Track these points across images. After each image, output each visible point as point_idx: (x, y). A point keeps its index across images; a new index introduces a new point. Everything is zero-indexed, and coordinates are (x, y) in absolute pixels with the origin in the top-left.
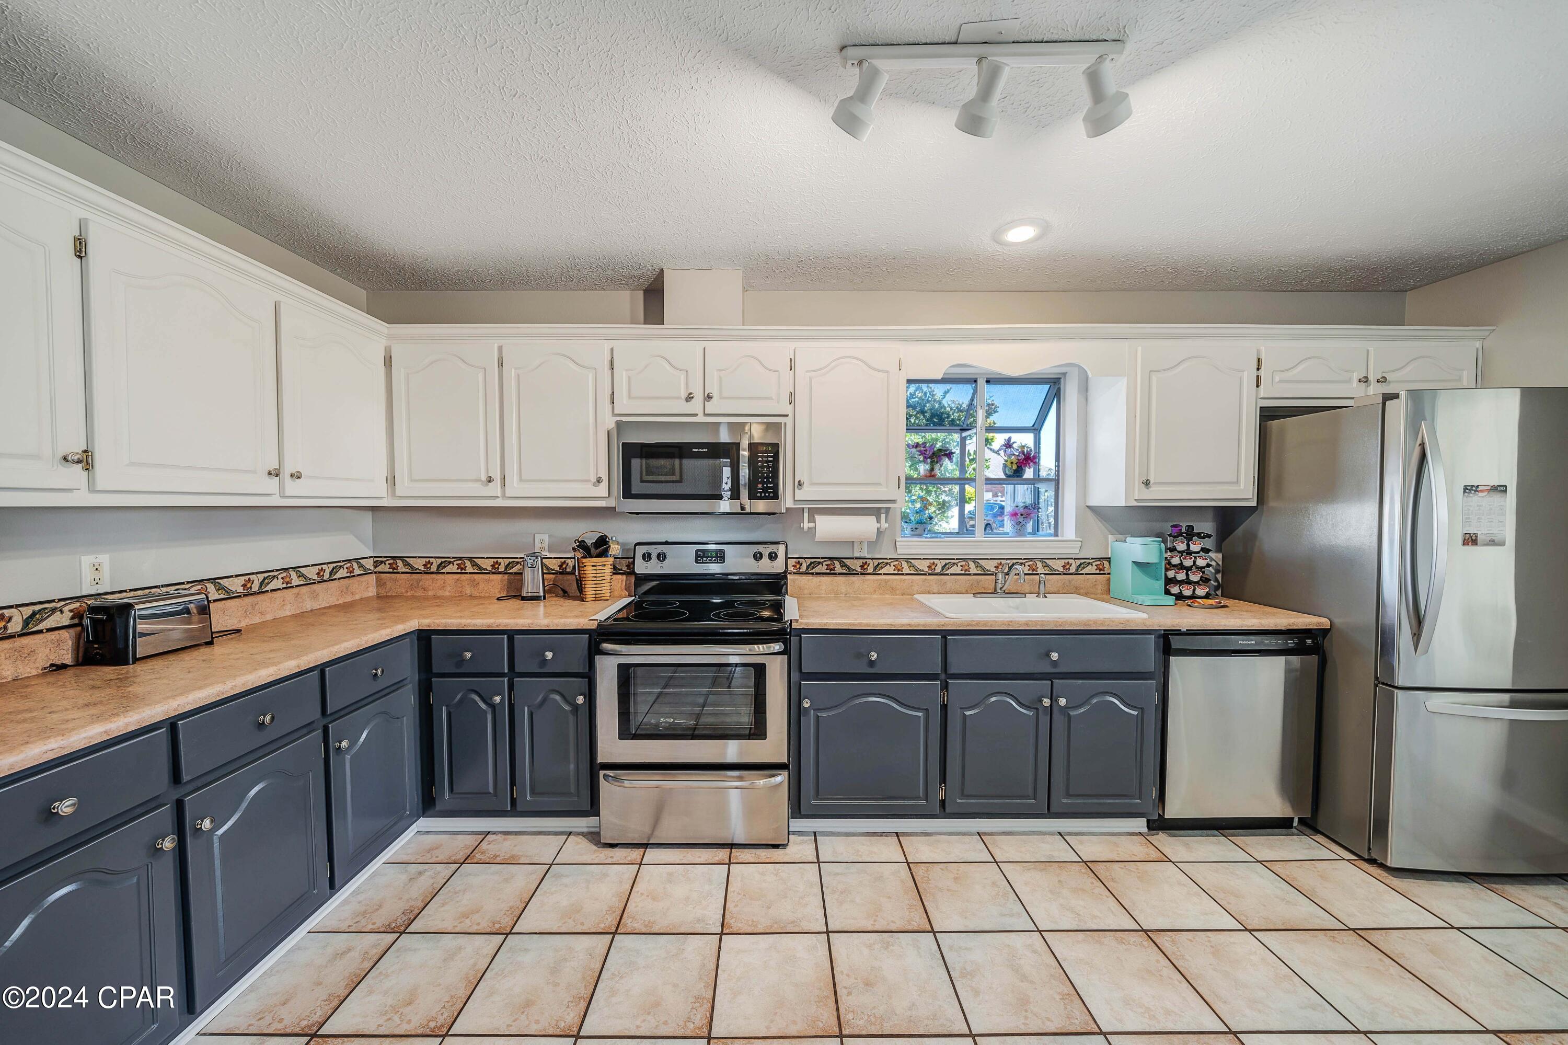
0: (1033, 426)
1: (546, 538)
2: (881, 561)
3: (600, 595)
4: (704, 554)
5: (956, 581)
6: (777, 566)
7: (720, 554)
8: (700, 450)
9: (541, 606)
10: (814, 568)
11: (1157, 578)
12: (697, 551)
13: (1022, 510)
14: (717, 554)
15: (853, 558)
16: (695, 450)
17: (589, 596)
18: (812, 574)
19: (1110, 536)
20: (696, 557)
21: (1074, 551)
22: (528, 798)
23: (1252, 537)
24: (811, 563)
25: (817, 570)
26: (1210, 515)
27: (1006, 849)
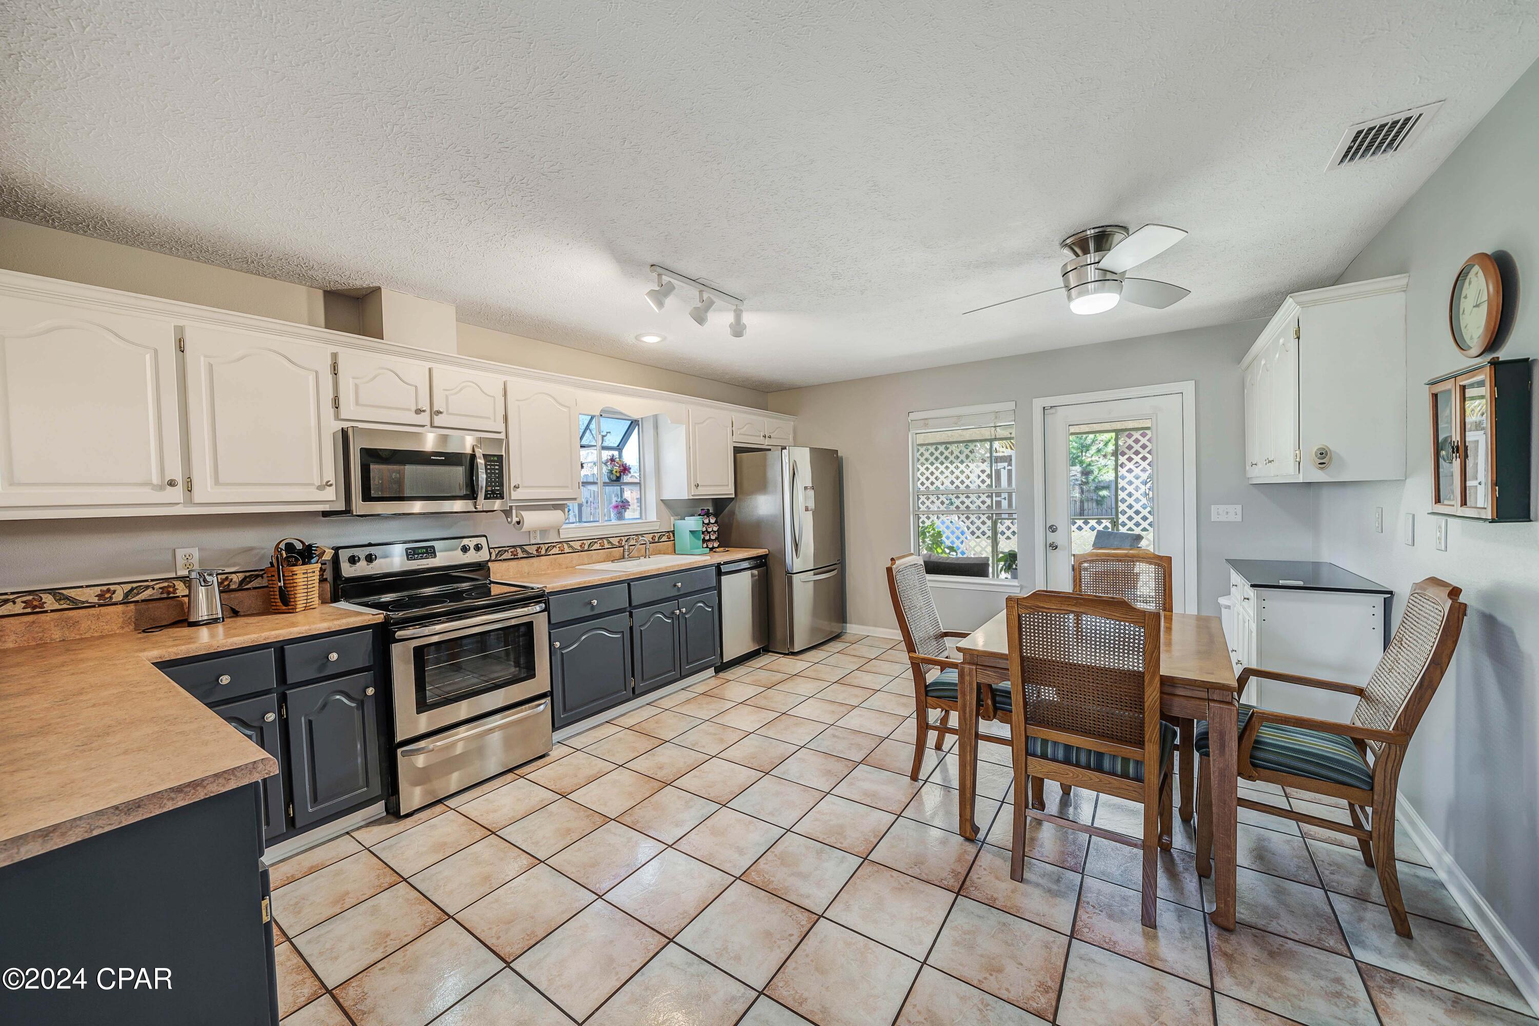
0: (618, 446)
1: (196, 553)
2: (550, 545)
3: (311, 604)
4: (414, 552)
5: (598, 554)
6: (483, 556)
7: (430, 550)
8: (438, 458)
9: (220, 628)
10: (501, 555)
11: (699, 539)
12: (407, 549)
13: (621, 504)
14: (427, 550)
15: (530, 545)
16: (434, 458)
17: (300, 605)
18: (500, 560)
19: (672, 518)
20: (407, 555)
21: (656, 528)
22: (310, 810)
23: (732, 513)
24: (499, 551)
25: (503, 557)
26: (711, 501)
27: (666, 703)
